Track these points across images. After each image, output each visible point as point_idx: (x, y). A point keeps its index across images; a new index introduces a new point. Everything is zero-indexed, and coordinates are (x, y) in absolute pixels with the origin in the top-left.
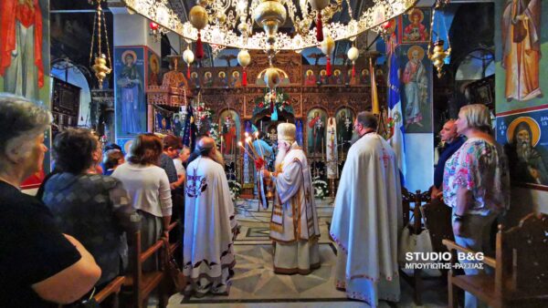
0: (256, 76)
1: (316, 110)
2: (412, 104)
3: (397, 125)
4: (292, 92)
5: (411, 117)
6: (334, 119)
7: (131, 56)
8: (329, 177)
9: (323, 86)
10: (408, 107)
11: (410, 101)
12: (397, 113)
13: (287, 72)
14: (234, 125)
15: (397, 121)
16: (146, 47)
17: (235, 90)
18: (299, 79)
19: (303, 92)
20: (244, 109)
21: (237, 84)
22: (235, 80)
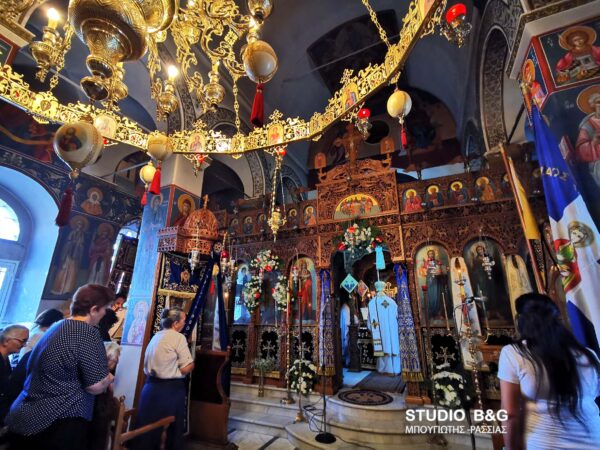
1: (431, 248)
4: (385, 223)
6: (461, 260)
7: (159, 198)
8: (467, 366)
9: (435, 209)
13: (376, 197)
14: (310, 278)
16: (173, 186)
17: (307, 231)
18: (393, 205)
19: (403, 222)
20: (319, 254)
21: (312, 222)
22: (309, 218)
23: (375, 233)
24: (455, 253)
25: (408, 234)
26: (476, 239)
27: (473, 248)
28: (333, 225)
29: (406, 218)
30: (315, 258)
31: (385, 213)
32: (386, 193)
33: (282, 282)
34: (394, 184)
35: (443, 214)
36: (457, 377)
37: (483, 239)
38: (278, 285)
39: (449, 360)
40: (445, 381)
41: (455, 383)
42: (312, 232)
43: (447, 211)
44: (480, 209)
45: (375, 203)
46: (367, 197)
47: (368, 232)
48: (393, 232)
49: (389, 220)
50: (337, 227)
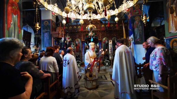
0: (86, 27)
1: (105, 38)
2: (137, 35)
3: (132, 42)
4: (97, 32)
5: (137, 39)
6: (111, 41)
7: (47, 23)
8: (110, 59)
9: (107, 30)
10: (136, 36)
11: (136, 34)
12: (132, 38)
13: (95, 26)
14: (79, 43)
15: (132, 40)
16: (51, 20)
18: (99, 28)
19: (101, 32)
21: (80, 30)
22: (79, 29)
25: (102, 35)
28: (86, 31)
30: (81, 39)
32: (98, 25)
33: (73, 44)
34: (100, 23)
36: (108, 61)
39: (107, 58)
40: (106, 62)
41: (108, 62)
42: (80, 32)
43: (110, 30)
44: (116, 31)
47: (94, 34)
48: (99, 34)
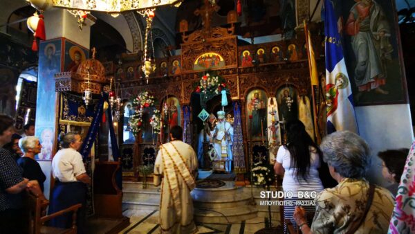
0: (193, 62)
1: (256, 91)
5: (365, 82)
6: (274, 99)
7: (51, 48)
9: (261, 65)
13: (222, 55)
14: (176, 111)
18: (234, 61)
19: (239, 73)
20: (182, 95)
21: (177, 72)
22: (175, 69)
23: (221, 80)
24: (271, 95)
25: (242, 82)
26: (284, 86)
27: (282, 92)
28: (192, 74)
29: (242, 70)
30: (179, 98)
31: (229, 67)
32: (229, 53)
33: (157, 114)
34: (235, 46)
35: (266, 69)
36: (265, 168)
37: (288, 86)
38: (154, 116)
39: (262, 160)
40: (258, 172)
41: (263, 172)
42: (177, 79)
43: (268, 66)
44: (289, 66)
45: (222, 59)
46: (216, 54)
47: (216, 79)
48: (233, 80)
49: (231, 72)
50: (195, 75)
